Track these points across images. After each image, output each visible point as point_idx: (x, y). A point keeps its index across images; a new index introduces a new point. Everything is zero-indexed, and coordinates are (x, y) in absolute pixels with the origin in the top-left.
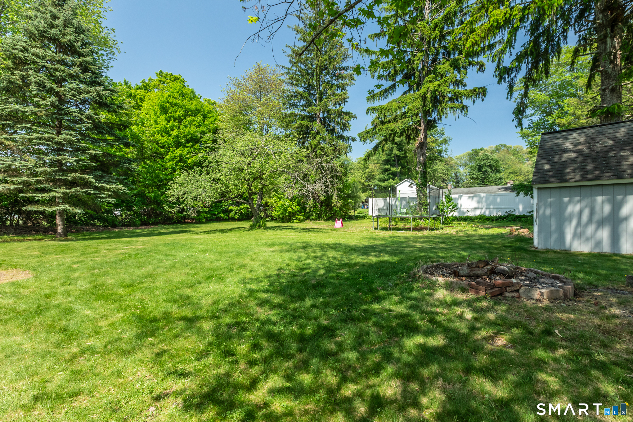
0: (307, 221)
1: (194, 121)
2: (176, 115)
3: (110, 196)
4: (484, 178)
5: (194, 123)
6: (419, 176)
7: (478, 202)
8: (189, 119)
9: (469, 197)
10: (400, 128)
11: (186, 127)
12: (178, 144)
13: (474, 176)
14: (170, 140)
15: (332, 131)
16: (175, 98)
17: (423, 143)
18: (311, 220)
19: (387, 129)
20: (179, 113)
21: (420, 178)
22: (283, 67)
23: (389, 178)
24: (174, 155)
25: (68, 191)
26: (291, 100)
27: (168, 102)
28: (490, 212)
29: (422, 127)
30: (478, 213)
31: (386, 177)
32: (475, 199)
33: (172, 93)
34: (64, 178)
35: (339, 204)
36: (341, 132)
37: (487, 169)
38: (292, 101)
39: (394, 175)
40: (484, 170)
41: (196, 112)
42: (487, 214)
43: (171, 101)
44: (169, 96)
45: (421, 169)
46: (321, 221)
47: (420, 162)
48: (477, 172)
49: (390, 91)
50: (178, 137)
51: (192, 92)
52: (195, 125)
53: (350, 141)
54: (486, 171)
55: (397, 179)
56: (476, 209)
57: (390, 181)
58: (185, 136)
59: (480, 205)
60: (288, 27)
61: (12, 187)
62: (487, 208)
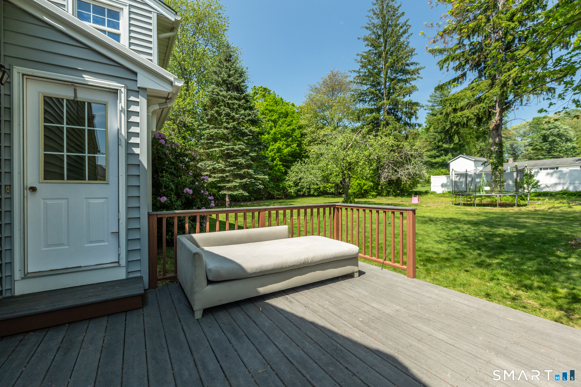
0: (378, 197)
1: (285, 121)
2: (273, 118)
3: (260, 184)
4: (550, 149)
5: (286, 123)
6: (494, 155)
7: (559, 178)
8: (282, 120)
9: (548, 174)
10: (476, 114)
11: (281, 126)
12: (275, 140)
13: (538, 147)
14: (269, 137)
15: (399, 120)
16: (272, 106)
17: (499, 124)
18: (382, 196)
19: (461, 116)
20: (275, 117)
21: (495, 157)
22: (354, 71)
23: (442, 155)
24: (273, 147)
25: (242, 181)
26: (360, 97)
27: (267, 109)
28: (575, 187)
29: (498, 110)
30: (559, 188)
31: (438, 154)
32: (555, 175)
33: (269, 102)
34: (239, 173)
35: (409, 183)
36: (407, 120)
37: (554, 138)
38: (362, 98)
39: (446, 151)
40: (550, 139)
41: (286, 115)
42: (571, 189)
43: (269, 108)
44: (267, 105)
45: (496, 150)
46: (391, 197)
47: (495, 143)
48: (541, 143)
49: (460, 80)
50: (275, 133)
51: (281, 99)
52: (286, 124)
53: (417, 127)
54: (554, 141)
55: (450, 155)
56: (556, 184)
57: (442, 157)
58: (280, 133)
59: (562, 181)
60: (359, 38)
61: (214, 180)
62: (570, 184)
